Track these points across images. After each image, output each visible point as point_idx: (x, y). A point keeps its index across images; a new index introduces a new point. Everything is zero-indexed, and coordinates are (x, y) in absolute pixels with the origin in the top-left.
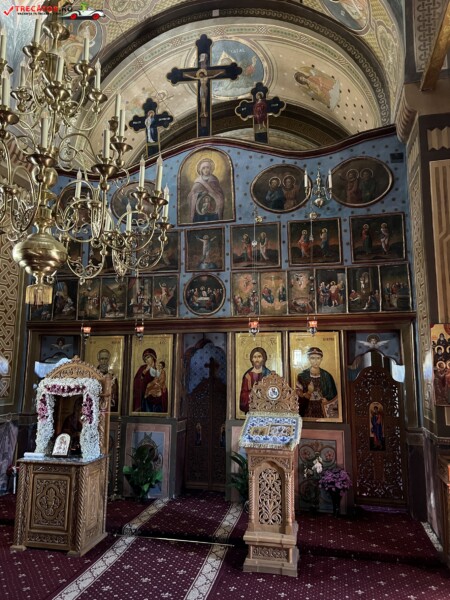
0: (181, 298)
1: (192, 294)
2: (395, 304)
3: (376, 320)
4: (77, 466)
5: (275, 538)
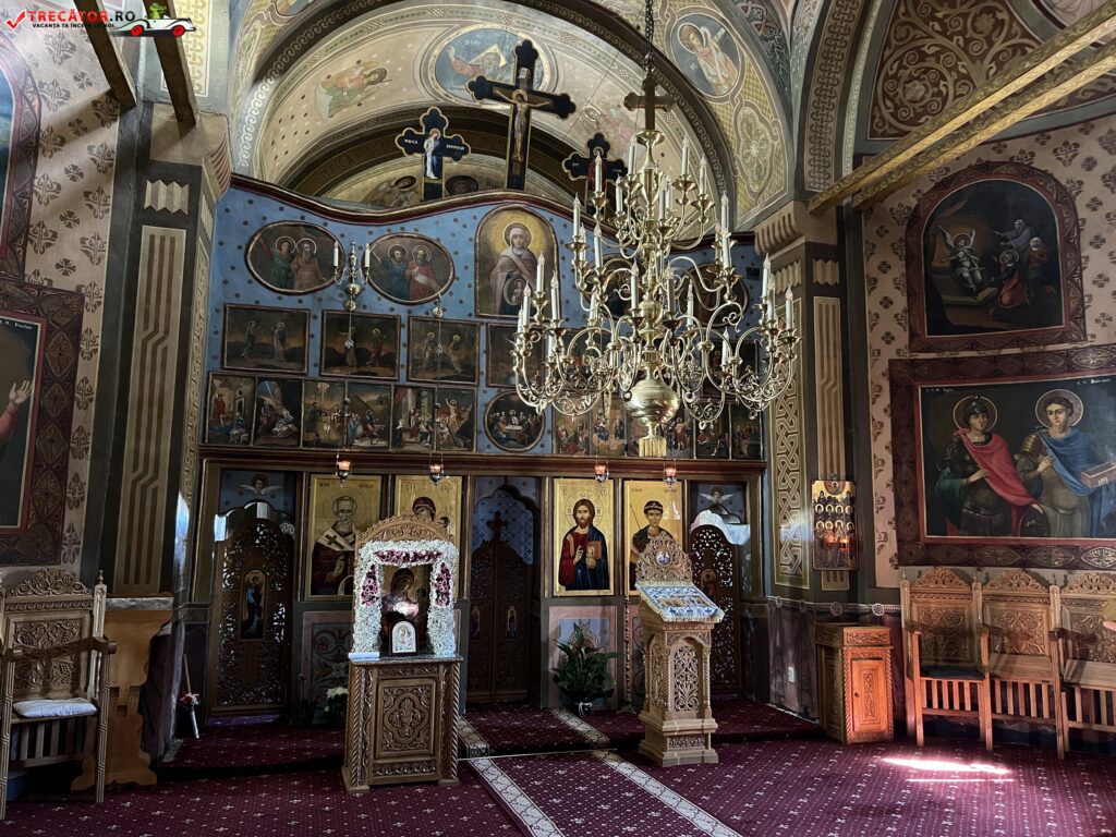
0: (480, 424)
1: (497, 420)
2: (745, 452)
3: (723, 469)
4: (448, 664)
5: (696, 724)
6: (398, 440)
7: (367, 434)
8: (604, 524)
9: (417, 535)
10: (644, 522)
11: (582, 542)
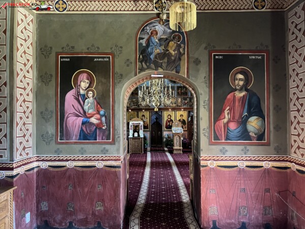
4: (141, 138)
5: (179, 148)
6: (139, 106)
7: (134, 105)
8: (173, 118)
9: (137, 121)
10: (180, 118)
11: (169, 121)
